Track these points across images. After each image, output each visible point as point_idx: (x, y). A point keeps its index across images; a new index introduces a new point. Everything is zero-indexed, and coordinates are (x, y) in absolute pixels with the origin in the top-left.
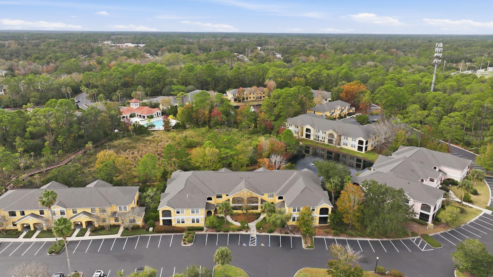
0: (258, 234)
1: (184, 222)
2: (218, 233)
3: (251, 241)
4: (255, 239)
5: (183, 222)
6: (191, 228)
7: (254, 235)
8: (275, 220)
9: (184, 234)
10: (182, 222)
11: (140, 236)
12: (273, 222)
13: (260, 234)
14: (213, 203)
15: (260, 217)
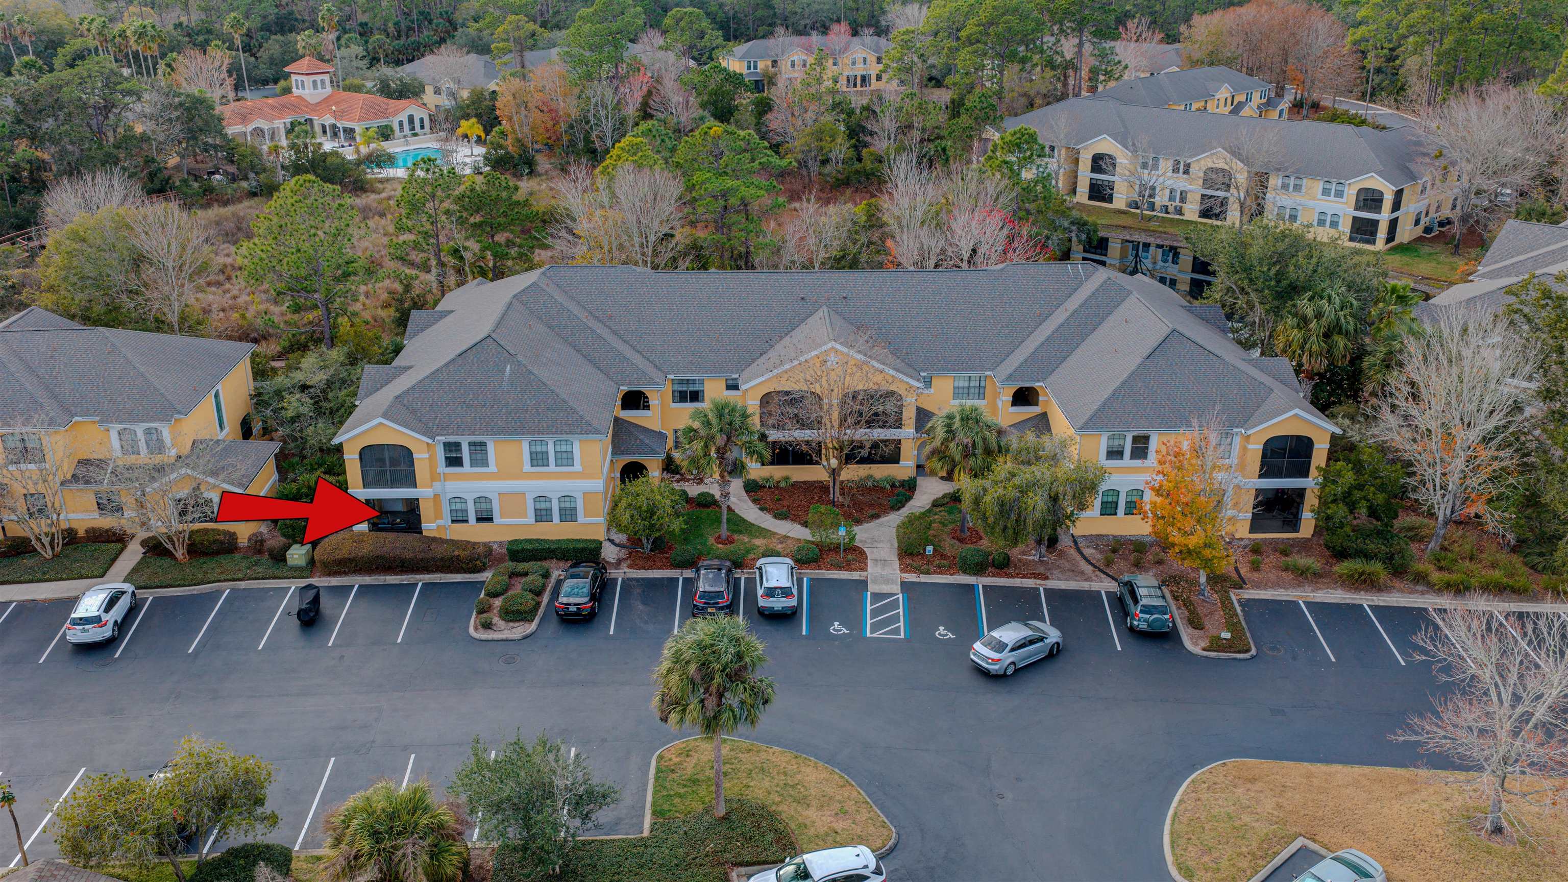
0: (912, 577)
1: (490, 520)
2: (681, 575)
3: (875, 612)
4: (894, 605)
5: (485, 518)
6: (529, 547)
7: (888, 582)
8: (1012, 493)
9: (486, 576)
10: (479, 520)
11: (233, 590)
12: (1004, 507)
13: (924, 579)
14: (656, 426)
15: (910, 498)
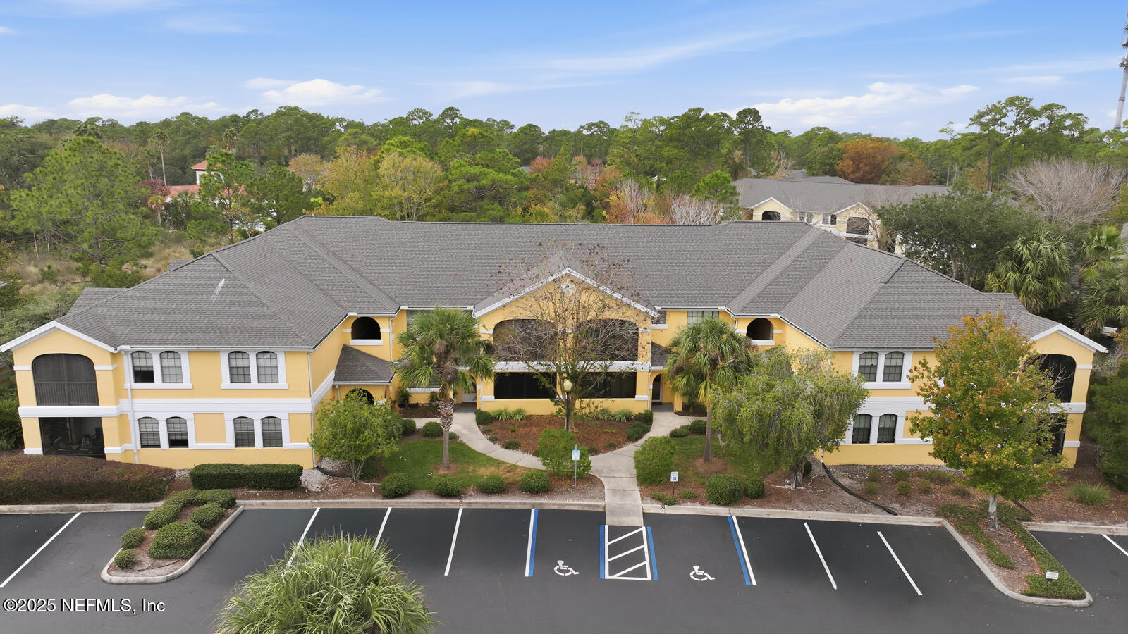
0: (654, 508)
1: (183, 443)
2: (390, 505)
3: (614, 550)
4: (637, 539)
5: (179, 441)
6: (216, 472)
7: (628, 513)
8: (772, 406)
9: (157, 505)
10: (173, 444)
12: (764, 422)
13: (669, 510)
14: (386, 356)
15: (647, 430)
